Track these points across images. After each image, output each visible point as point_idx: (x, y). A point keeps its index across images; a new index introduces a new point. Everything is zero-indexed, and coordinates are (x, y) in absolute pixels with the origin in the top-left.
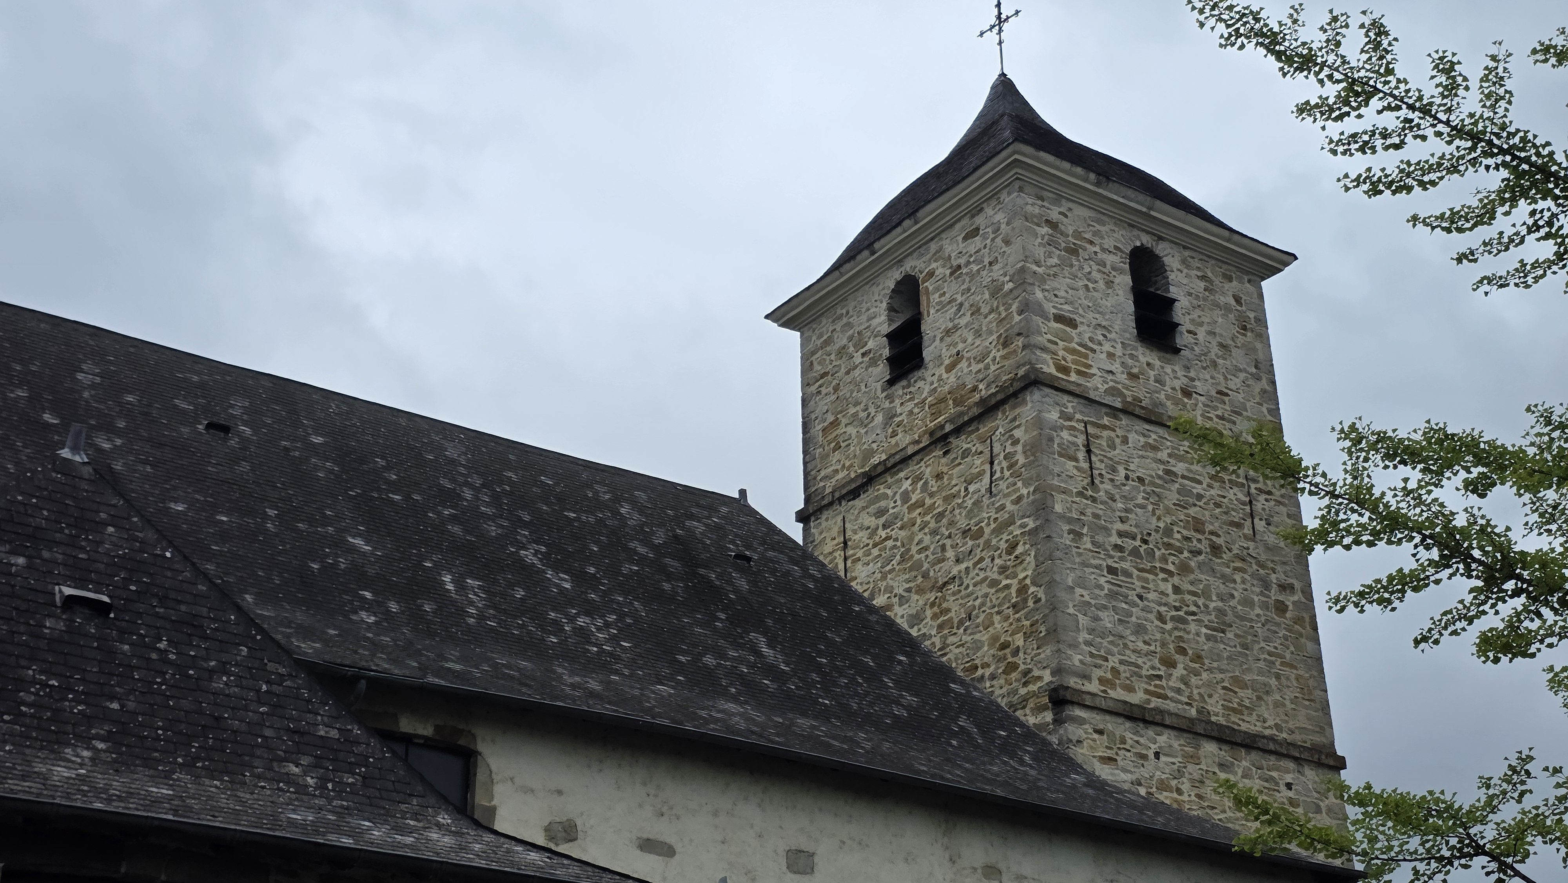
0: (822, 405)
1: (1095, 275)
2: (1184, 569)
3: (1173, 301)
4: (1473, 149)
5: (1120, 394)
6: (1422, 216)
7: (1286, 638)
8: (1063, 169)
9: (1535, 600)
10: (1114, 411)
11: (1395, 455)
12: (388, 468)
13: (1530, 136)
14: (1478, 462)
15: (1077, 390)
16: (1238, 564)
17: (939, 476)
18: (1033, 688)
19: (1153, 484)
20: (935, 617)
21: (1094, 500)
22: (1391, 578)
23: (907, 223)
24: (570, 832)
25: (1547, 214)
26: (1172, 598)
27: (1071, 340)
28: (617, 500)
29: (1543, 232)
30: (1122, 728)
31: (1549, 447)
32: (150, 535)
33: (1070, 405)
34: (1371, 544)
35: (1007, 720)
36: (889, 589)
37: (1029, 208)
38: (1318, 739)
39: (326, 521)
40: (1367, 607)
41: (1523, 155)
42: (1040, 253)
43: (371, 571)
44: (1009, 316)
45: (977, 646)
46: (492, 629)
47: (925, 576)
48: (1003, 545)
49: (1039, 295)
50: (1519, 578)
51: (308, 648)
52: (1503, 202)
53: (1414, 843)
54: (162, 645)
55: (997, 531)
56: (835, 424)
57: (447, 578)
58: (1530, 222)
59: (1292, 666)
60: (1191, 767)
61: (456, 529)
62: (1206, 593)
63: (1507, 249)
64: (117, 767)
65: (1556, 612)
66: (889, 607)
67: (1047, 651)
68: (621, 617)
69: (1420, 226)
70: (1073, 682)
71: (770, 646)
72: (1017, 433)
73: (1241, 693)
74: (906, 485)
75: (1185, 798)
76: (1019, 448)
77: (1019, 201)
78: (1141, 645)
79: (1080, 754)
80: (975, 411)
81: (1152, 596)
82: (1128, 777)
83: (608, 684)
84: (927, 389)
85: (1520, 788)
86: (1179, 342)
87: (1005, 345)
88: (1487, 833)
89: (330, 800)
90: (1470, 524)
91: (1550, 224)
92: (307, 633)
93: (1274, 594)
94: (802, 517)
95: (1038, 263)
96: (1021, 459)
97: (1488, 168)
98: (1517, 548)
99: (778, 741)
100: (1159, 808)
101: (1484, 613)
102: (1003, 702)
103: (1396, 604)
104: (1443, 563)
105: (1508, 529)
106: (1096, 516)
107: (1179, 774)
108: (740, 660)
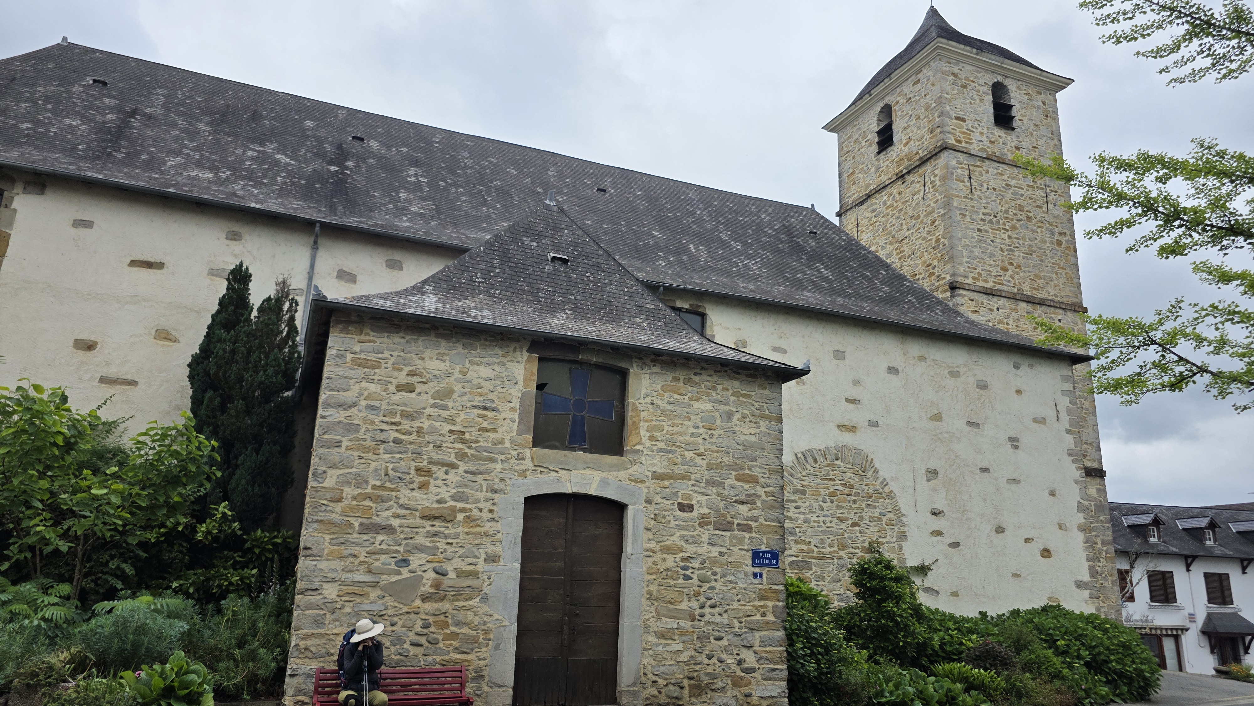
0: (847, 165)
1: (975, 97)
2: (1014, 228)
3: (1012, 106)
4: (1171, 15)
5: (986, 151)
6: (1141, 52)
7: (1061, 256)
8: (961, 48)
9: (1189, 229)
10: (982, 159)
11: (1121, 167)
12: (667, 203)
13: (1201, 6)
14: (1164, 167)
15: (965, 151)
16: (1040, 224)
17: (900, 193)
18: (941, 282)
19: (1000, 190)
20: (898, 254)
21: (972, 199)
22: (1116, 223)
23: (886, 80)
24: (744, 344)
25: (1208, 45)
26: (1008, 241)
27: (962, 127)
28: (759, 211)
29: (1205, 54)
30: (983, 298)
31: (1201, 158)
32: (580, 232)
33: (961, 157)
34: (1107, 207)
35: (929, 296)
36: (877, 243)
37: (944, 68)
38: (1075, 300)
39: (644, 226)
40: (1103, 236)
41: (1197, 16)
42: (948, 88)
43: (662, 245)
44: (934, 119)
45: (917, 266)
46: (710, 266)
47: (893, 237)
48: (929, 222)
49: (948, 108)
50: (1182, 219)
51: (640, 275)
52: (1185, 40)
53: (1121, 340)
54: (588, 275)
55: (926, 216)
56: (853, 173)
57: (692, 247)
58: (1199, 49)
59: (1063, 268)
60: (1013, 314)
61: (694, 227)
62: (1024, 238)
63: (1186, 64)
64: (575, 319)
65: (1200, 234)
66: (877, 251)
67: (948, 267)
68: (762, 259)
69: (1140, 57)
70: (960, 279)
71: (825, 269)
72: (936, 172)
73: (1038, 281)
74: (885, 198)
75: (1010, 326)
76: (937, 178)
77: (939, 65)
78: (992, 262)
79: (962, 309)
80: (917, 163)
81: (998, 240)
82: (985, 319)
83: (757, 287)
84: (895, 155)
85: (1176, 314)
86: (1015, 125)
87: (931, 132)
88: (1157, 335)
89: (653, 331)
90: (1159, 196)
91: (1209, 49)
92: (640, 270)
93: (1057, 237)
94: (839, 215)
95: (947, 94)
96: (938, 183)
97: (1178, 24)
98: (1182, 205)
99: (829, 307)
100: (998, 331)
101: (1163, 236)
102: (928, 289)
103: (1118, 234)
104: (1144, 214)
105: (1178, 197)
106: (973, 207)
107: (1008, 316)
108: (813, 275)
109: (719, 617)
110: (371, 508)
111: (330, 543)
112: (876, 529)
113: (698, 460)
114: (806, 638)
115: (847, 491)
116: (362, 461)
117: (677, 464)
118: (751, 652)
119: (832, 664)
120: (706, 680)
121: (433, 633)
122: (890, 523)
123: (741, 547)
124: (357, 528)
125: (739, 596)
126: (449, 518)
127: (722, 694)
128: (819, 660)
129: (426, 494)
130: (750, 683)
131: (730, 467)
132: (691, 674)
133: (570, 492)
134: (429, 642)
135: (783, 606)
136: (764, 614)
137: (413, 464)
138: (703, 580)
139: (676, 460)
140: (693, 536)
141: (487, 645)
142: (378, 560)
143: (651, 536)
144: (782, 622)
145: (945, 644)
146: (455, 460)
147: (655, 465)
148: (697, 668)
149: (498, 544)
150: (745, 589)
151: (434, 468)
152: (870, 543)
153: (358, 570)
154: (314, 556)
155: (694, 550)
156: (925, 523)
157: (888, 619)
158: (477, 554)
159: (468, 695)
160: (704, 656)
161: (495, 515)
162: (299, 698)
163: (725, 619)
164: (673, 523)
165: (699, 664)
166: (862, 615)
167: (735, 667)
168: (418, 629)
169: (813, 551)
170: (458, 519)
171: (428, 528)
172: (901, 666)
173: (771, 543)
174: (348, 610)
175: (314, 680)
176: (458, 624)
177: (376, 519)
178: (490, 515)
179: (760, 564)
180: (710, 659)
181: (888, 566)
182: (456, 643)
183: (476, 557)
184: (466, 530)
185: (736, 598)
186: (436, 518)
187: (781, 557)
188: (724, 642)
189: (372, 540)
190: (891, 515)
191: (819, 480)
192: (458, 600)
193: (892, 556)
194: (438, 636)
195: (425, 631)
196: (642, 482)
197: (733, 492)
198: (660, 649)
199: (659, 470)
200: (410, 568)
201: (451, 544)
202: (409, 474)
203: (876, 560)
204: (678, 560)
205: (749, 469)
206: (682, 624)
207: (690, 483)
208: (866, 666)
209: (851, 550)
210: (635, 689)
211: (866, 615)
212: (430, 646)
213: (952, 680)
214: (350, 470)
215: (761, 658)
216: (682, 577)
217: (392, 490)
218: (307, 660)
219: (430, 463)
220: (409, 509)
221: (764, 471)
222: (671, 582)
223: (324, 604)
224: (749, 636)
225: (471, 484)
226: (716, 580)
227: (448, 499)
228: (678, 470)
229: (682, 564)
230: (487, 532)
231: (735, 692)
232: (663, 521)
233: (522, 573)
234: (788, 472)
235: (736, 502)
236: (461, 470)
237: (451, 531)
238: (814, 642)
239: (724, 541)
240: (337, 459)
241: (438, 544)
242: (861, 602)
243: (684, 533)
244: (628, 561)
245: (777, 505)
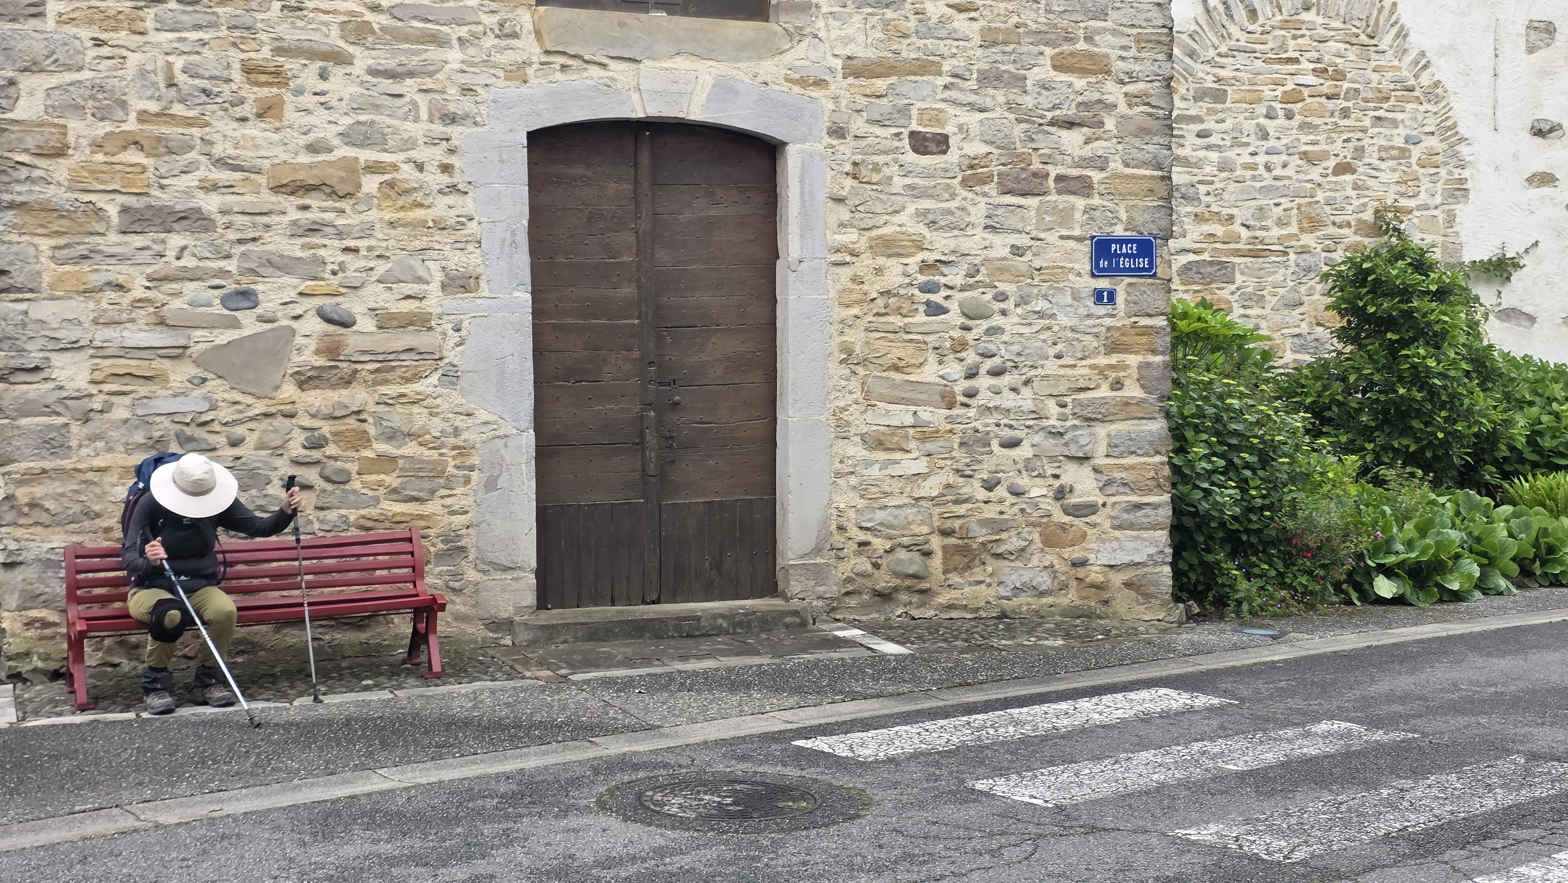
109: (1013, 395)
110: (144, 170)
111: (52, 258)
112: (1396, 176)
113: (960, 23)
114: (1217, 434)
115: (1327, 87)
116: (105, 51)
117: (905, 36)
118: (1086, 471)
119: (1275, 487)
120: (981, 535)
121: (335, 459)
122: (1430, 161)
123: (1065, 232)
124: (115, 219)
125: (1059, 347)
126: (342, 189)
127: (1018, 564)
128: (1246, 481)
129: (277, 130)
130: (1084, 536)
131: (1041, 37)
132: (948, 524)
133: (641, 115)
134: (328, 479)
135: (1166, 365)
136: (1117, 385)
137: (236, 57)
138: (971, 314)
139: (904, 26)
140: (949, 212)
141: (467, 481)
142: (178, 294)
143: (846, 216)
144: (1161, 399)
145: (1540, 434)
146: (341, 43)
147: (848, 40)
148: (961, 509)
149: (470, 247)
150: (1073, 330)
151: (291, 65)
152: (1377, 211)
153: (133, 321)
154: (19, 290)
155: (952, 244)
156: (1515, 157)
157: (1412, 383)
158: (421, 272)
159: (431, 591)
160: (977, 484)
161: (457, 178)
162: (35, 613)
163: (1026, 400)
164: (899, 183)
165: (966, 501)
166: (1352, 379)
167: (1048, 504)
168: (296, 449)
169: (1238, 239)
170: (365, 189)
171: (295, 215)
172: (1436, 485)
173: (1139, 219)
174: (120, 413)
175: (63, 573)
176: (391, 436)
177: (160, 197)
178: (445, 179)
179: (1110, 269)
180: (990, 489)
181: (1421, 266)
182: (392, 480)
183: (420, 280)
184: (388, 216)
185: (1052, 352)
186: (309, 189)
187: (1161, 252)
188: (1025, 451)
189: (157, 248)
190: (1432, 142)
191: (1259, 64)
192: (386, 382)
193: (1429, 239)
194: (348, 466)
195: (316, 454)
196: (820, 83)
197: (1046, 99)
198: (874, 472)
199: (862, 52)
200: (259, 310)
201: (356, 250)
202: (228, 81)
203: (1391, 249)
204: (913, 268)
205: (1088, 39)
206: (925, 414)
207: (941, 81)
208: (1353, 490)
209: (1332, 230)
210: (819, 560)
211: (1361, 377)
212: (329, 487)
213: (1551, 511)
214: (77, 76)
215: (1109, 482)
216: (922, 308)
217: (189, 122)
218: (39, 529)
219: (279, 51)
220: (241, 169)
221: (1124, 41)
222: (897, 321)
223: (61, 400)
224: (1083, 436)
225: (389, 101)
226: (1004, 313)
227: (336, 142)
228: (908, 51)
229: (922, 279)
230: (442, 219)
231: (1050, 558)
232: (875, 178)
233: (536, 313)
234: (1184, 47)
235: (1053, 123)
236: (359, 67)
237: (350, 220)
238: (1234, 441)
239: (1023, 219)
240: (39, 48)
241: (322, 252)
242: (1349, 348)
243: (926, 204)
244: (792, 277)
245: (1155, 125)
